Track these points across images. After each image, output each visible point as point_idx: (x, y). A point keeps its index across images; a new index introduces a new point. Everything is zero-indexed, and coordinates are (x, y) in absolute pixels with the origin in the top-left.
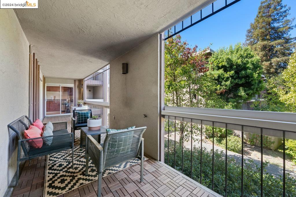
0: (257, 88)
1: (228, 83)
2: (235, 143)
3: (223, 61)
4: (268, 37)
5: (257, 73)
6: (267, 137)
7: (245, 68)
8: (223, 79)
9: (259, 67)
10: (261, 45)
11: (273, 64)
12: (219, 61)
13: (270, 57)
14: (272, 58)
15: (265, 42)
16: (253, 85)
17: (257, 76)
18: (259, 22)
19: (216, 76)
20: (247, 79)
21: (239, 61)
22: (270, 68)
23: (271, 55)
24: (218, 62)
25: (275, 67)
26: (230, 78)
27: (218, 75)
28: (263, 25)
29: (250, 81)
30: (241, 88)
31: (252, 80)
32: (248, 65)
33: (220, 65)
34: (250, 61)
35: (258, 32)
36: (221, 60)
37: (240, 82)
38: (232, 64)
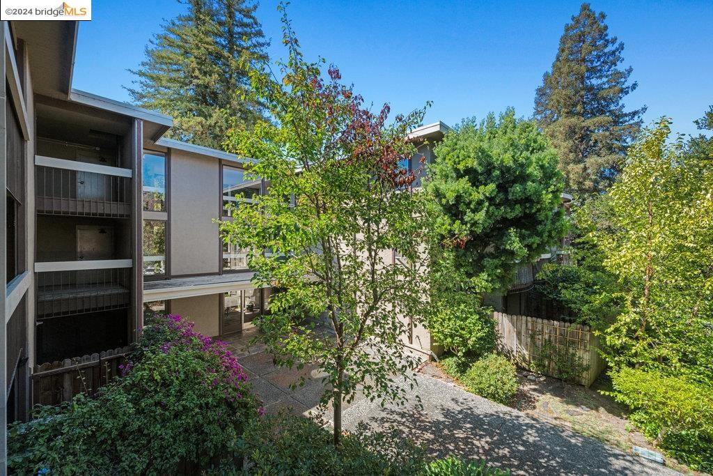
0: (550, 232)
1: (481, 216)
2: (499, 376)
3: (469, 157)
4: (579, 108)
5: (550, 190)
6: (574, 355)
7: (523, 178)
8: (468, 205)
9: (555, 175)
10: (564, 125)
11: (589, 171)
12: (458, 157)
13: (582, 154)
14: (586, 157)
15: (574, 120)
16: (540, 222)
17: (550, 199)
18: (561, 73)
19: (451, 197)
20: (526, 208)
21: (508, 159)
22: (585, 179)
23: (585, 149)
24: (457, 160)
25: (593, 177)
26: (487, 204)
27: (455, 195)
28: (569, 79)
29: (533, 211)
30: (512, 230)
31: (539, 210)
32: (530, 170)
33: (461, 167)
34: (534, 160)
35: (559, 94)
36: (462, 152)
37: (511, 215)
38: (490, 164)
